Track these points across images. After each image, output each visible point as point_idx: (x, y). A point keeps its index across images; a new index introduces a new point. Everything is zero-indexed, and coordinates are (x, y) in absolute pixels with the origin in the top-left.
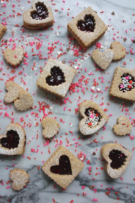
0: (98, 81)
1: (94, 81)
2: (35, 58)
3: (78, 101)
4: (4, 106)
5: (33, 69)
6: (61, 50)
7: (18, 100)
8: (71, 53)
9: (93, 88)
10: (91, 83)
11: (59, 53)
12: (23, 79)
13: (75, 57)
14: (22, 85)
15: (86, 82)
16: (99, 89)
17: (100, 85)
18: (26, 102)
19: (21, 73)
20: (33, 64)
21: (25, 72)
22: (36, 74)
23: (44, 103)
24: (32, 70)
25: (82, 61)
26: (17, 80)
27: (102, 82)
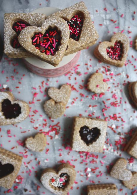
0: (97, 172)
1: (96, 168)
2: (101, 104)
3: (72, 160)
4: (43, 89)
5: (90, 106)
6: (117, 127)
7: (53, 103)
8: (117, 138)
9: (89, 170)
10: (93, 165)
11: (114, 127)
12: (77, 100)
13: (113, 143)
14: (70, 100)
15: (93, 161)
16: (89, 175)
17: (94, 175)
18: (54, 112)
19: (82, 95)
20: (94, 104)
21: (84, 99)
22: (86, 111)
23: (60, 128)
24: (88, 105)
25: (112, 150)
26: (74, 94)
27: (97, 176)
